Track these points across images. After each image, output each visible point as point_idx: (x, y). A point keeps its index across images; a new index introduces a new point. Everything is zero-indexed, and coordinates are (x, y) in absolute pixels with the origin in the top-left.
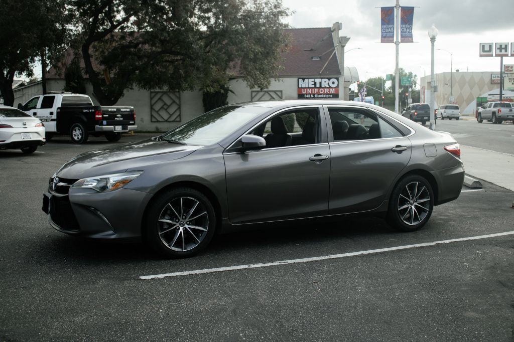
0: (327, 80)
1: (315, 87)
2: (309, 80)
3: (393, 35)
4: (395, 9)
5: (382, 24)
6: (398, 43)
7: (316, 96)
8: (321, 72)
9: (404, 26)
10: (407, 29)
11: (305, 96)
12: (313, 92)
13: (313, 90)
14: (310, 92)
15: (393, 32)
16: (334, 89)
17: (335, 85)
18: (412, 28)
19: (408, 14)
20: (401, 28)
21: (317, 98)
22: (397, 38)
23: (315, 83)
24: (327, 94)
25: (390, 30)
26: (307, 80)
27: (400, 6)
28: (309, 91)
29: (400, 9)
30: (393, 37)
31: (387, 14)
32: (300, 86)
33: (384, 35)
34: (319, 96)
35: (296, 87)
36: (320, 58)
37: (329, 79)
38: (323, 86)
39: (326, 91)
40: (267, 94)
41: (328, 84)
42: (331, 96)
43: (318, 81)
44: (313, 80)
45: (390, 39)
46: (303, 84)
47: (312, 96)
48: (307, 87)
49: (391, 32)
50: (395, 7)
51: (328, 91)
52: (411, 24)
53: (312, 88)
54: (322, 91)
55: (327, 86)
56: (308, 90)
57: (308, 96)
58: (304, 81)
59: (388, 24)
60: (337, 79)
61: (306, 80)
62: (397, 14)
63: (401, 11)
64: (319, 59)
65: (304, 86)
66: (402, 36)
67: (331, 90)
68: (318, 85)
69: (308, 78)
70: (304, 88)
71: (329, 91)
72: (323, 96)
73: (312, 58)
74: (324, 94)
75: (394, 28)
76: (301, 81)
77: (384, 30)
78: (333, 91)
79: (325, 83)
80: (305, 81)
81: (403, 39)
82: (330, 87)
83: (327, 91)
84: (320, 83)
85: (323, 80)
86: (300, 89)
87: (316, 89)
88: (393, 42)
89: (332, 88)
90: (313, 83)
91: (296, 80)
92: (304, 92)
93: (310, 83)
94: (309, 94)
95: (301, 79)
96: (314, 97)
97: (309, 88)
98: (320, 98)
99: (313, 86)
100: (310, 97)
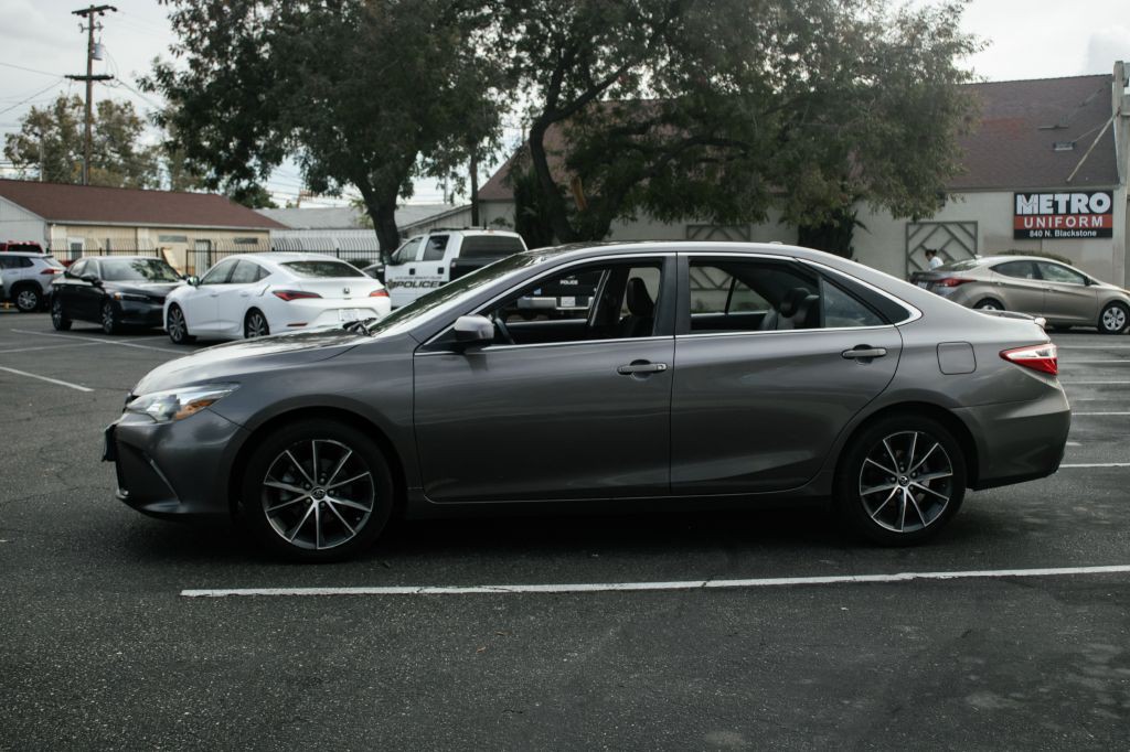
1: (1056, 213)
2: (1041, 196)
7: (1057, 233)
8: (1069, 179)
11: (1032, 234)
12: (1050, 225)
13: (1050, 219)
14: (1043, 225)
16: (1100, 218)
17: (1105, 208)
21: (1060, 238)
23: (1055, 205)
24: (1084, 229)
26: (1037, 196)
28: (1041, 222)
32: (1019, 212)
34: (1065, 234)
35: (1011, 213)
36: (1074, 145)
37: (1090, 194)
38: (1074, 210)
39: (1081, 222)
40: (941, 229)
41: (1088, 206)
42: (1094, 233)
43: (1062, 199)
44: (1050, 197)
46: (1025, 207)
47: (1048, 233)
48: (1036, 212)
51: (1085, 222)
53: (1047, 215)
54: (1071, 222)
55: (1085, 210)
56: (1038, 219)
57: (1040, 234)
58: (1028, 200)
60: (1110, 194)
61: (1034, 198)
64: (1071, 148)
65: (1028, 211)
67: (1094, 218)
68: (1062, 209)
69: (1039, 193)
70: (1028, 216)
71: (1090, 222)
72: (1073, 233)
73: (1055, 146)
74: (1076, 229)
76: (1021, 198)
78: (1098, 222)
79: (1079, 202)
80: (1031, 200)
82: (1092, 213)
83: (1083, 221)
84: (1068, 204)
85: (1075, 197)
86: (1018, 218)
87: (1057, 218)
89: (1097, 215)
90: (1050, 204)
91: (1009, 196)
92: (1029, 223)
93: (1042, 203)
94: (1041, 228)
95: (1021, 194)
96: (1053, 237)
97: (1039, 215)
98: (1067, 237)
99: (1051, 211)
100: (1044, 237)
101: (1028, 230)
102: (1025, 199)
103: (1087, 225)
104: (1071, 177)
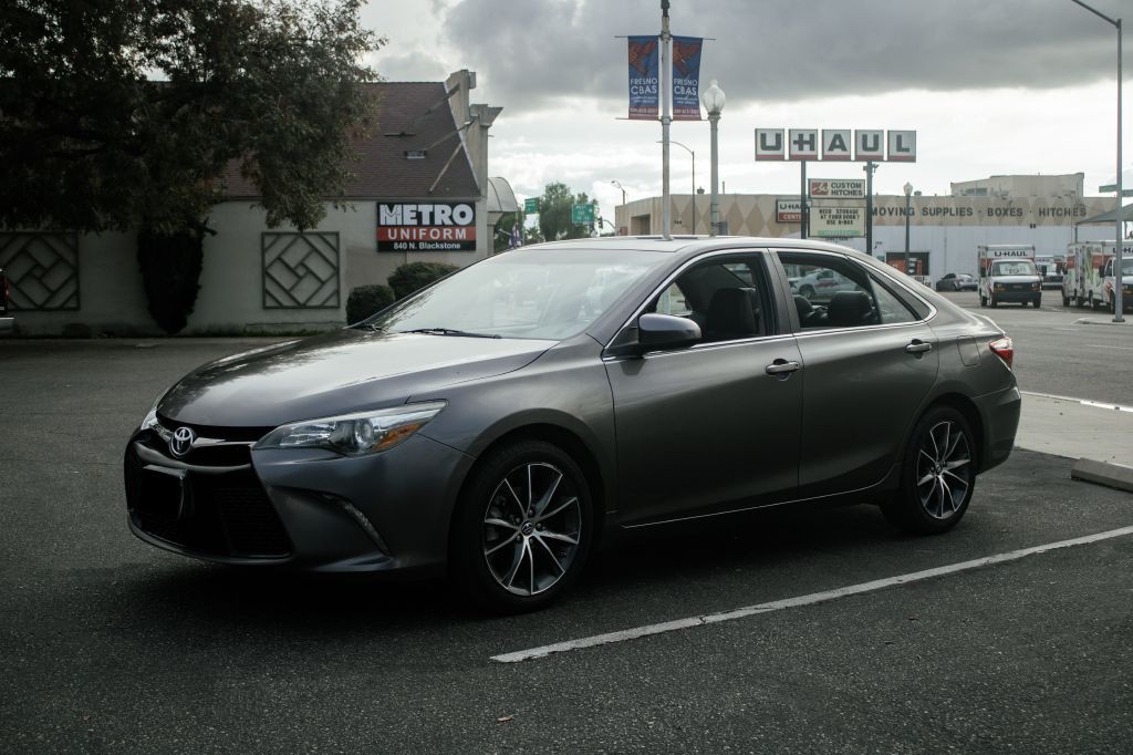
0: (447, 208)
1: (420, 224)
2: (405, 206)
3: (657, 101)
4: (660, 42)
5: (632, 76)
6: (666, 121)
7: (422, 246)
8: (431, 189)
9: (680, 81)
10: (686, 87)
11: (396, 246)
12: (415, 237)
13: (414, 231)
14: (408, 237)
15: (657, 95)
16: (464, 230)
17: (467, 220)
18: (697, 87)
19: (689, 53)
20: (674, 86)
21: (425, 250)
22: (666, 110)
23: (419, 216)
24: (448, 242)
25: (648, 89)
26: (400, 206)
27: (671, 36)
28: (405, 234)
29: (671, 42)
30: (656, 106)
31: (642, 52)
32: (382, 223)
33: (636, 101)
34: (430, 246)
35: (374, 224)
36: (425, 153)
37: (453, 205)
38: (438, 222)
39: (445, 234)
40: (299, 240)
41: (451, 217)
42: (458, 246)
43: (425, 209)
44: (414, 207)
45: (650, 111)
46: (388, 217)
47: (412, 246)
48: (399, 223)
49: (653, 95)
50: (661, 36)
51: (449, 235)
52: (695, 76)
53: (411, 227)
54: (435, 234)
55: (448, 222)
56: (402, 231)
57: (403, 246)
58: (391, 210)
59: (645, 75)
60: (472, 206)
61: (397, 208)
62: (666, 52)
63: (674, 46)
64: (423, 157)
65: (391, 221)
66: (676, 106)
67: (457, 230)
68: (426, 221)
69: (402, 204)
70: (392, 227)
71: (453, 235)
72: (437, 246)
73: (406, 154)
74: (440, 241)
75: (657, 85)
76: (384, 208)
77: (635, 90)
79: (442, 213)
80: (394, 211)
81: (679, 111)
82: (455, 225)
83: (447, 233)
84: (432, 215)
85: (438, 208)
86: (382, 229)
87: (421, 230)
88: (656, 119)
89: (460, 227)
90: (414, 215)
91: (371, 206)
92: (393, 236)
93: (405, 214)
94: (405, 241)
95: (384, 204)
96: (417, 250)
97: (403, 226)
98: (431, 250)
99: (415, 222)
100: (408, 250)
101: (393, 242)
102: (388, 211)
103: (451, 237)
104: (433, 187)
